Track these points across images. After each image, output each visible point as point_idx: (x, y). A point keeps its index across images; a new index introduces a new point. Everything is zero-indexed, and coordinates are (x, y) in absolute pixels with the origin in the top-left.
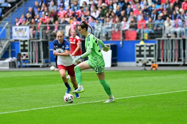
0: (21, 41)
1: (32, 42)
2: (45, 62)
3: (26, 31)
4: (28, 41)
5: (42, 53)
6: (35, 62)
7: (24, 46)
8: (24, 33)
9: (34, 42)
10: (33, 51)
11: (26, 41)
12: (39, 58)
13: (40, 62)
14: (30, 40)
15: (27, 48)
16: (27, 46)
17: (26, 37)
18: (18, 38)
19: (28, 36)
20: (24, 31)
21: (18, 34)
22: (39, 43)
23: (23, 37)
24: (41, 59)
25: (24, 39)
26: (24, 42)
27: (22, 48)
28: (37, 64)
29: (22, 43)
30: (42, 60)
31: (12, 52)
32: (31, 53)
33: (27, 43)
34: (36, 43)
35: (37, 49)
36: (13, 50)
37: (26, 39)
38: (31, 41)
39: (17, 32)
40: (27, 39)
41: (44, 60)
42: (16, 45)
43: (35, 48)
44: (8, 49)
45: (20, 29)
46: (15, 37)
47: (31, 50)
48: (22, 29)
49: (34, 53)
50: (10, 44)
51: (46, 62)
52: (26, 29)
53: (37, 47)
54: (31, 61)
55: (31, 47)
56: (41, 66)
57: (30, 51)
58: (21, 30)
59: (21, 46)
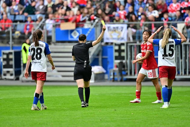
0: (116, 45)
1: (131, 46)
3: (122, 30)
4: (125, 45)
6: (135, 73)
7: (120, 51)
8: (119, 34)
9: (134, 46)
11: (123, 44)
14: (127, 43)
15: (124, 54)
16: (123, 51)
17: (122, 39)
19: (125, 38)
20: (119, 30)
21: (111, 35)
23: (118, 39)
25: (119, 42)
26: (120, 45)
27: (117, 54)
28: (136, 77)
29: (117, 48)
31: (103, 59)
32: (128, 61)
33: (123, 48)
34: (135, 47)
36: (104, 57)
37: (123, 42)
38: (129, 44)
39: (110, 32)
40: (125, 41)
42: (109, 50)
43: (135, 54)
44: (98, 55)
45: (114, 28)
46: (108, 39)
47: (129, 57)
48: (117, 28)
50: (100, 48)
52: (122, 28)
54: (129, 72)
55: (129, 53)
57: (127, 59)
58: (115, 29)
59: (116, 51)
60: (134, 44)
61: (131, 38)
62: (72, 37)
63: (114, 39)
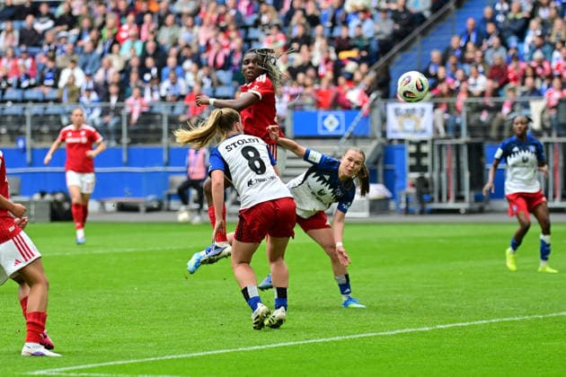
0: (411, 143)
1: (440, 146)
2: (473, 199)
3: (422, 115)
4: (430, 143)
5: (466, 175)
6: (448, 198)
7: (418, 155)
8: (418, 122)
9: (445, 145)
10: (441, 169)
11: (424, 142)
12: (459, 187)
13: (460, 198)
14: (433, 140)
15: (426, 161)
16: (425, 155)
17: (424, 131)
18: (402, 136)
19: (430, 129)
20: (417, 115)
21: (401, 124)
22: (458, 147)
23: (415, 132)
24: (463, 190)
25: (417, 137)
26: (419, 144)
27: (413, 161)
28: (451, 205)
29: (413, 149)
30: (466, 192)
31: (385, 171)
32: (435, 176)
33: (425, 149)
34: (449, 147)
35: (454, 165)
36: (389, 167)
37: (424, 137)
38: (437, 143)
39: (399, 118)
40: (428, 136)
41: (473, 194)
42: (397, 153)
43: (448, 161)
44: (376, 163)
45: (407, 110)
46: (395, 132)
47: (437, 166)
48: (414, 110)
49: (444, 175)
50: (380, 150)
51: (478, 199)
52: (423, 110)
53: (454, 159)
54: (436, 196)
55: (437, 159)
56: (463, 211)
57: (433, 170)
58: (409, 113)
59: (412, 155)
60: (448, 142)
61: (442, 130)
62: (324, 128)
63: (405, 131)
